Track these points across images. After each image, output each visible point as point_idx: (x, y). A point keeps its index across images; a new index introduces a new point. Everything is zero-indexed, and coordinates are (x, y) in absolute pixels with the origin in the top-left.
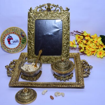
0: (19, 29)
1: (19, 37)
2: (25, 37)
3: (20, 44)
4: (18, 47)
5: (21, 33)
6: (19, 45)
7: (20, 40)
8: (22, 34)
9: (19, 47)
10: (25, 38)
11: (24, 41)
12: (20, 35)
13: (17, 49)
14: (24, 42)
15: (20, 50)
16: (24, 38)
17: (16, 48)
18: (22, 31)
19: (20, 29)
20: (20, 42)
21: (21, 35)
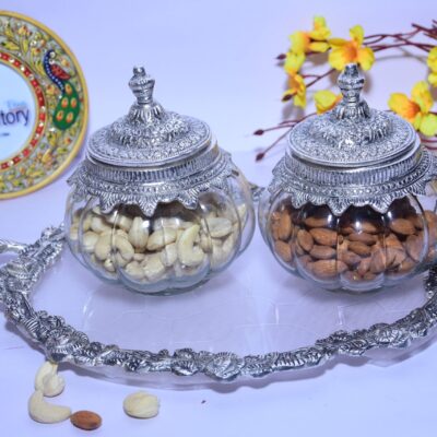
0: (30, 28)
1: (35, 83)
2: (73, 81)
3: (39, 130)
4: (26, 152)
5: (48, 55)
6: (34, 143)
7: (42, 103)
8: (52, 63)
9: (32, 156)
10: (75, 94)
11: (67, 109)
12: (40, 68)
13: (20, 167)
14: (70, 117)
15: (44, 174)
16: (69, 90)
17: (16, 160)
18: (51, 38)
19: (39, 29)
20: (42, 117)
21: (47, 66)
